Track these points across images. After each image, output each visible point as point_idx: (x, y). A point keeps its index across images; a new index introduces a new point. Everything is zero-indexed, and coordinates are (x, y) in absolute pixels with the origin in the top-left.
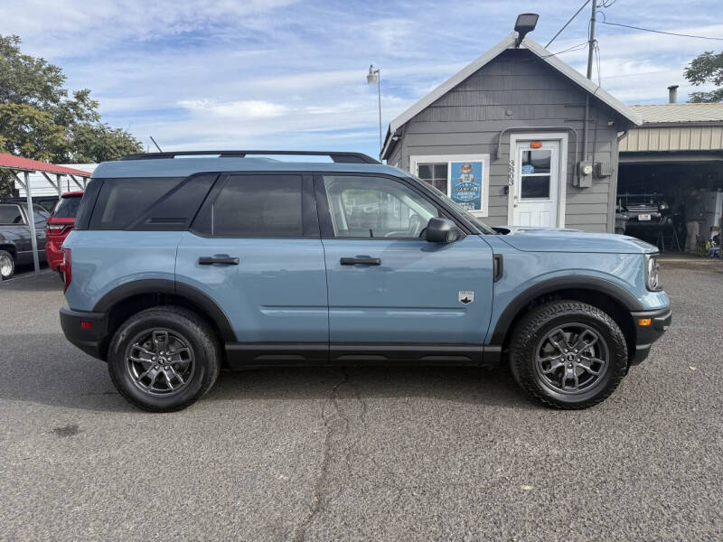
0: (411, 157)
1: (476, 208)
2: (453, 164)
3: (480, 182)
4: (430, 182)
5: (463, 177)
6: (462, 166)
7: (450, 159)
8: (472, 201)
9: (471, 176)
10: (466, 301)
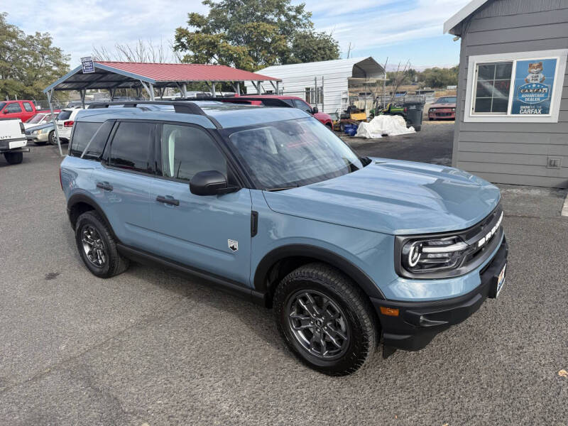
0: (470, 58)
1: (542, 113)
2: (518, 63)
3: (551, 82)
4: (491, 83)
5: (529, 77)
6: (531, 64)
7: (515, 58)
8: (539, 104)
9: (541, 76)
10: (233, 248)
